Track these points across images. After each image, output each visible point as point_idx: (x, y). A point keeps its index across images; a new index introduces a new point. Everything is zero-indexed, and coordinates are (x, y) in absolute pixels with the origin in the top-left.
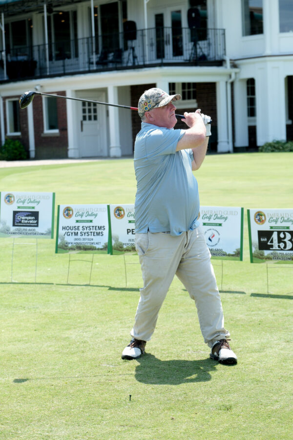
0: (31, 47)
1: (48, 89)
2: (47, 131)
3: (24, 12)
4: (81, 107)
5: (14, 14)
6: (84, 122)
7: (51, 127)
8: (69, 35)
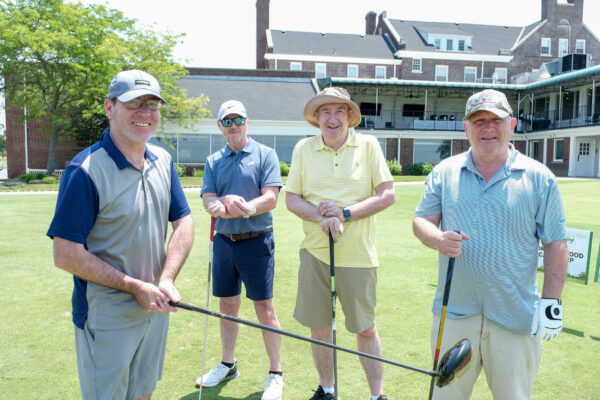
0: (548, 112)
1: (557, 136)
2: (555, 160)
3: (545, 93)
4: (579, 147)
5: (538, 94)
6: (581, 156)
7: (558, 158)
8: (572, 108)
